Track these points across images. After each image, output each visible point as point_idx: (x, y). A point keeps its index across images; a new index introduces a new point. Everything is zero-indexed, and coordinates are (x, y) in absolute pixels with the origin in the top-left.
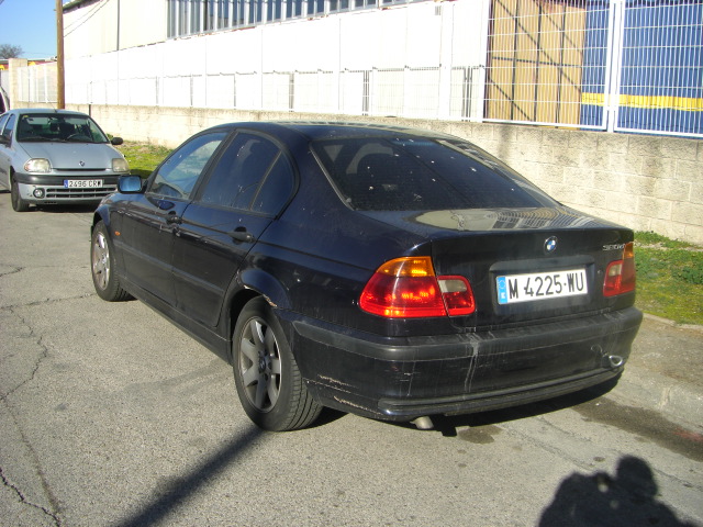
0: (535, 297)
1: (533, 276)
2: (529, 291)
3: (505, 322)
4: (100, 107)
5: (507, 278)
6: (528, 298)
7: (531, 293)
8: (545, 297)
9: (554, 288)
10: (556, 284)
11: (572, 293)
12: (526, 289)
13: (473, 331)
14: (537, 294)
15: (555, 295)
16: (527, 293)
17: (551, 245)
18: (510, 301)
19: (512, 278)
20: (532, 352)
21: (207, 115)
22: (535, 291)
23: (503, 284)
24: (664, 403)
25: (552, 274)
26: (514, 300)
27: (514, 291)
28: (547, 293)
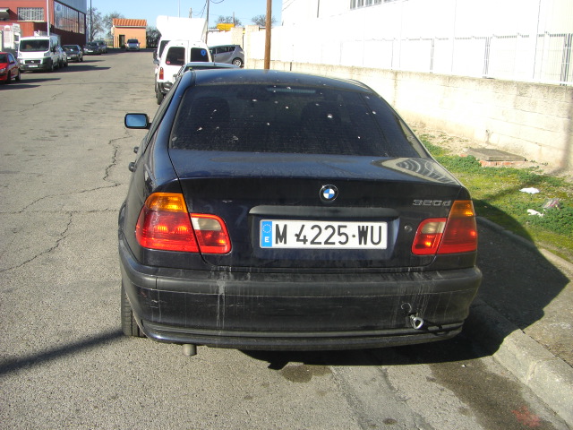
0: (308, 245)
1: (309, 224)
2: (302, 238)
3: (266, 266)
4: (297, 64)
5: (275, 223)
6: (300, 245)
7: (305, 241)
8: (323, 246)
9: (336, 238)
10: (340, 234)
11: (363, 246)
12: (298, 236)
13: (227, 271)
14: (313, 242)
15: (338, 246)
16: (298, 240)
17: (329, 194)
18: (274, 246)
19: (281, 223)
20: (294, 300)
21: (362, 73)
22: (310, 239)
23: (269, 228)
24: (529, 378)
25: (336, 224)
26: (281, 245)
27: (282, 236)
28: (326, 243)
